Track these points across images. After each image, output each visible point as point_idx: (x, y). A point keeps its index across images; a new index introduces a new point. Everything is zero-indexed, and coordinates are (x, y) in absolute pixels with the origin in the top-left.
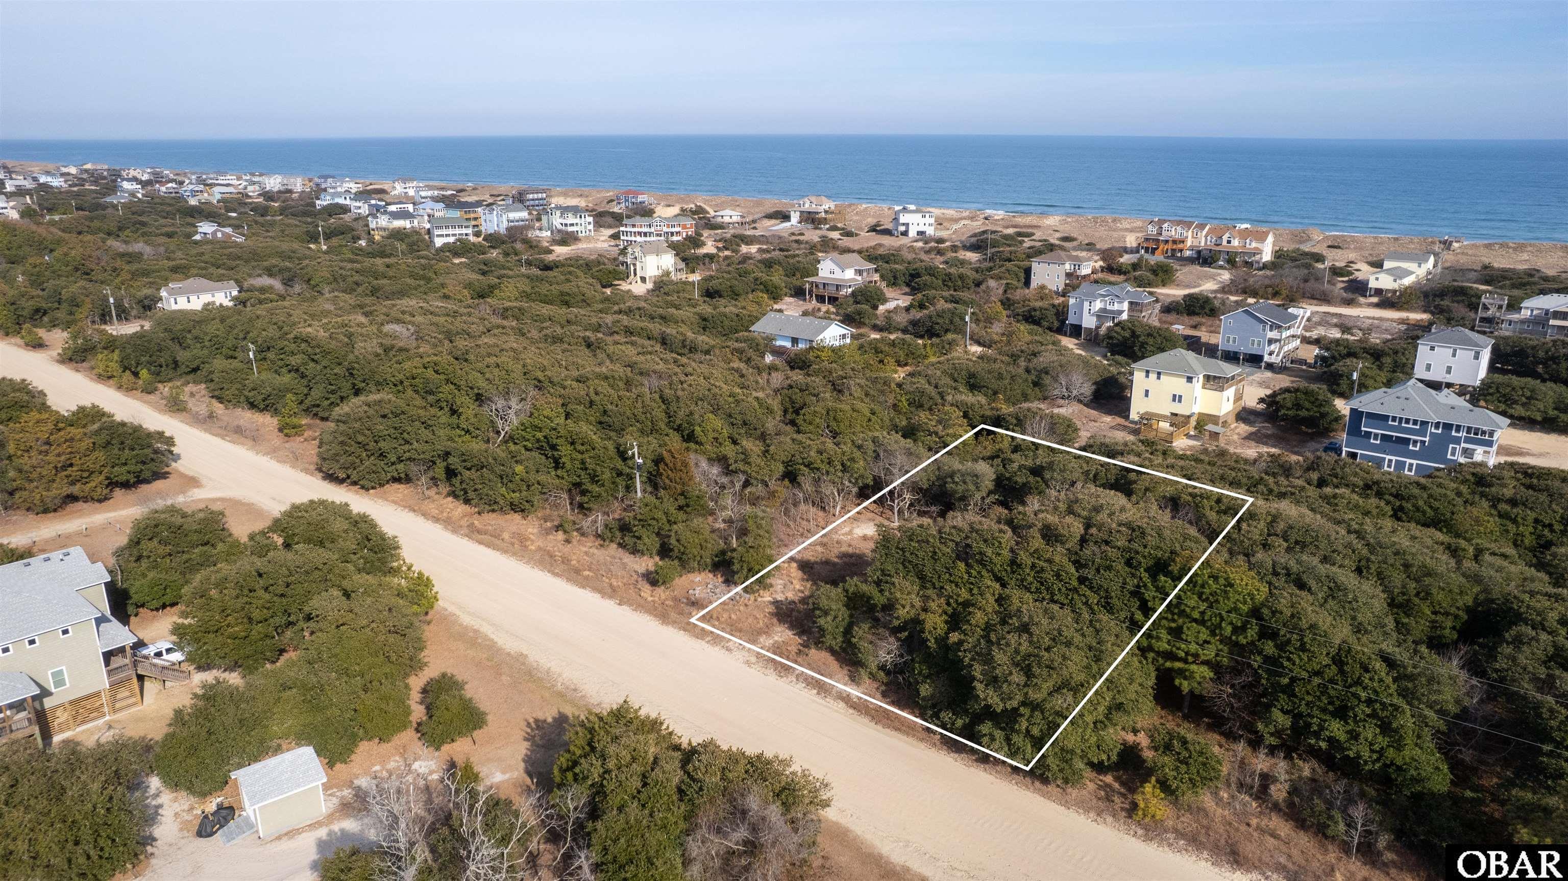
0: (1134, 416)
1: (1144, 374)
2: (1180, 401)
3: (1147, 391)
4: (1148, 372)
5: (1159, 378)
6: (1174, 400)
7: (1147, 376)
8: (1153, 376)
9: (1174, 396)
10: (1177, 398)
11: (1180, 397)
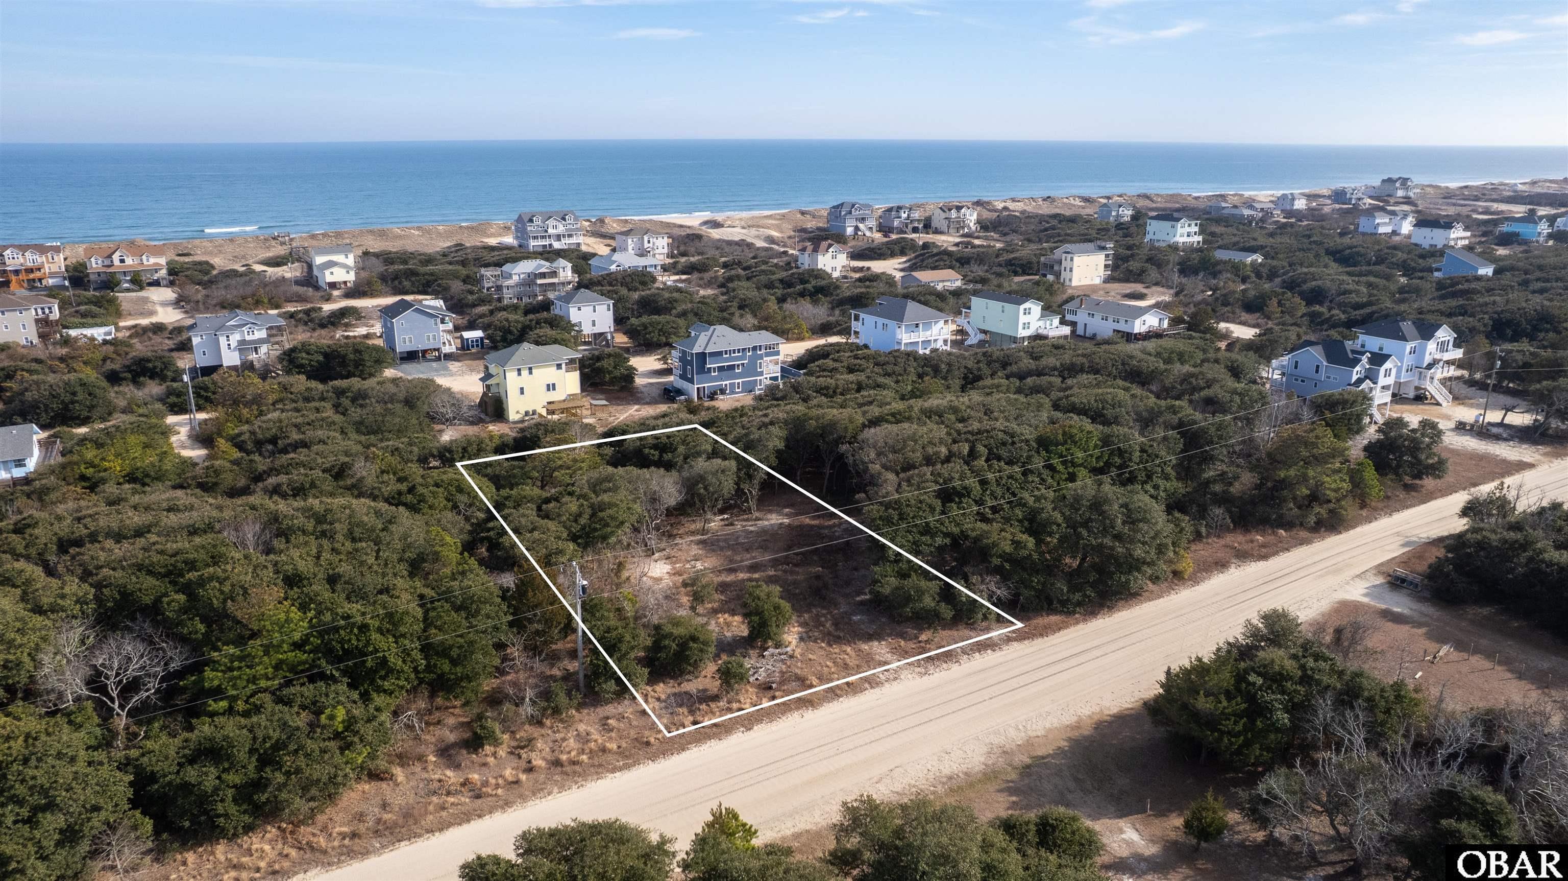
0: (513, 416)
1: (516, 373)
2: (554, 389)
3: (522, 389)
4: (519, 370)
5: (531, 373)
6: (548, 389)
7: (519, 374)
8: (525, 373)
9: (548, 385)
10: (551, 387)
11: (554, 385)
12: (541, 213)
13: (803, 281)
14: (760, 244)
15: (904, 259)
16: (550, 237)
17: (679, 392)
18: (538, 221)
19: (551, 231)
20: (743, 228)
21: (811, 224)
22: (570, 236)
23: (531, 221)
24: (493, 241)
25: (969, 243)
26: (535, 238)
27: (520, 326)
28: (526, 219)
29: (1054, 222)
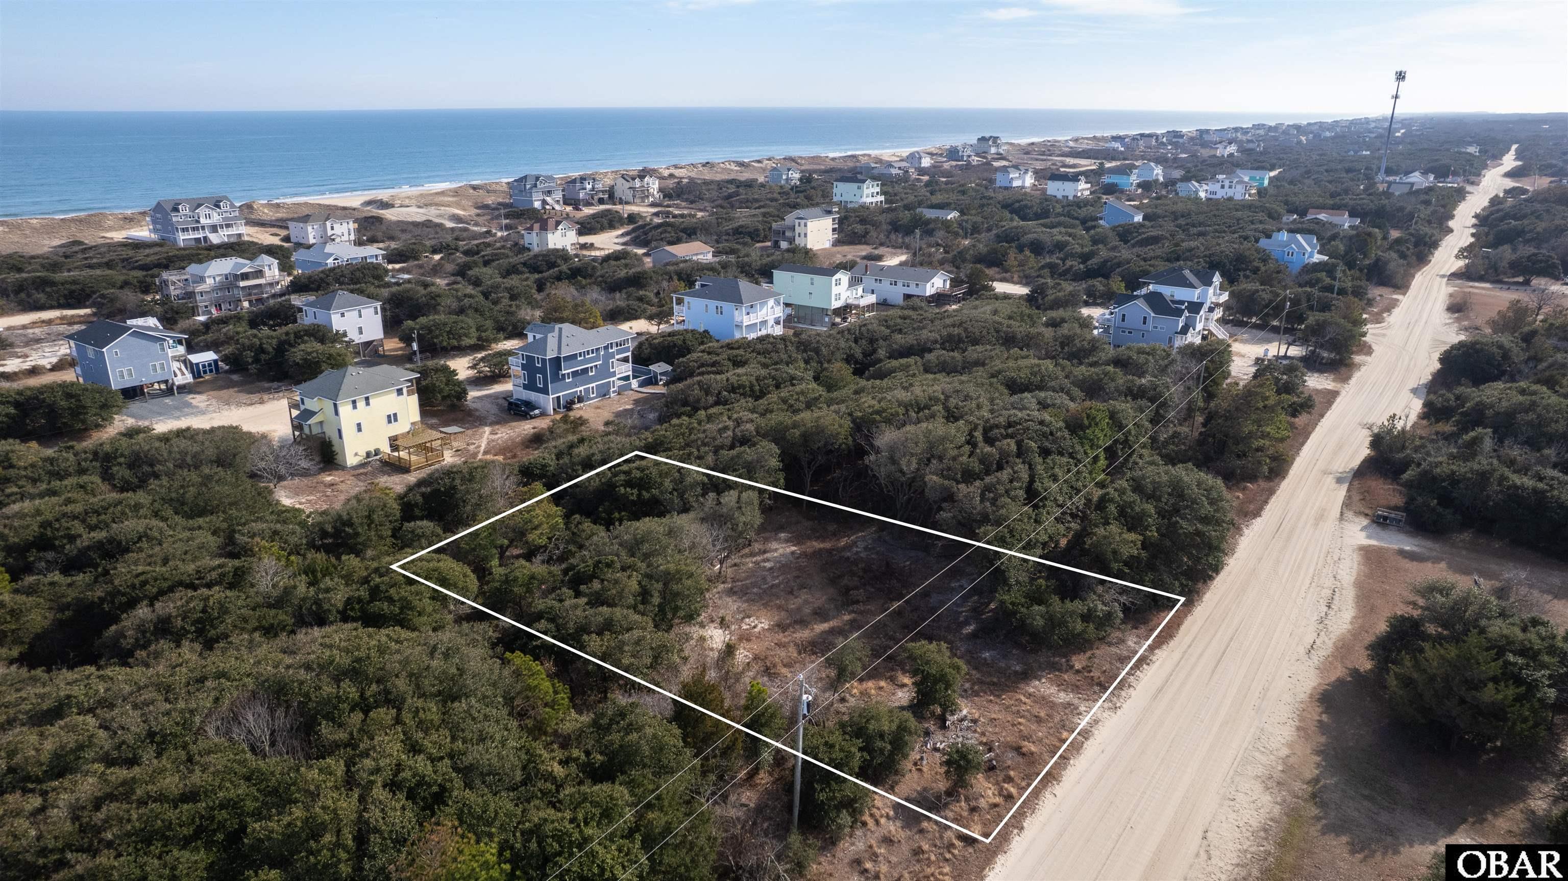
0: (351, 460)
1: (351, 406)
2: (396, 420)
3: (359, 425)
6: (389, 421)
11: (395, 415)
12: (187, 201)
13: (552, 265)
14: (450, 224)
15: (620, 232)
16: (203, 228)
17: (530, 405)
18: (185, 210)
19: (203, 221)
20: (419, 207)
21: (490, 200)
22: (228, 226)
23: (176, 210)
24: (118, 236)
25: (668, 213)
26: (183, 230)
27: (274, 342)
28: (168, 208)
29: (732, 189)
